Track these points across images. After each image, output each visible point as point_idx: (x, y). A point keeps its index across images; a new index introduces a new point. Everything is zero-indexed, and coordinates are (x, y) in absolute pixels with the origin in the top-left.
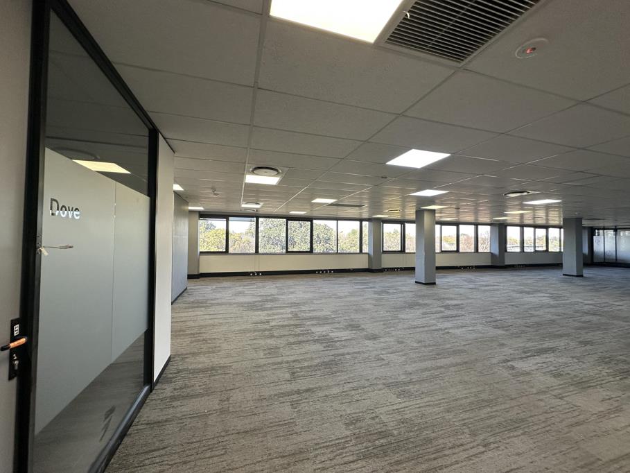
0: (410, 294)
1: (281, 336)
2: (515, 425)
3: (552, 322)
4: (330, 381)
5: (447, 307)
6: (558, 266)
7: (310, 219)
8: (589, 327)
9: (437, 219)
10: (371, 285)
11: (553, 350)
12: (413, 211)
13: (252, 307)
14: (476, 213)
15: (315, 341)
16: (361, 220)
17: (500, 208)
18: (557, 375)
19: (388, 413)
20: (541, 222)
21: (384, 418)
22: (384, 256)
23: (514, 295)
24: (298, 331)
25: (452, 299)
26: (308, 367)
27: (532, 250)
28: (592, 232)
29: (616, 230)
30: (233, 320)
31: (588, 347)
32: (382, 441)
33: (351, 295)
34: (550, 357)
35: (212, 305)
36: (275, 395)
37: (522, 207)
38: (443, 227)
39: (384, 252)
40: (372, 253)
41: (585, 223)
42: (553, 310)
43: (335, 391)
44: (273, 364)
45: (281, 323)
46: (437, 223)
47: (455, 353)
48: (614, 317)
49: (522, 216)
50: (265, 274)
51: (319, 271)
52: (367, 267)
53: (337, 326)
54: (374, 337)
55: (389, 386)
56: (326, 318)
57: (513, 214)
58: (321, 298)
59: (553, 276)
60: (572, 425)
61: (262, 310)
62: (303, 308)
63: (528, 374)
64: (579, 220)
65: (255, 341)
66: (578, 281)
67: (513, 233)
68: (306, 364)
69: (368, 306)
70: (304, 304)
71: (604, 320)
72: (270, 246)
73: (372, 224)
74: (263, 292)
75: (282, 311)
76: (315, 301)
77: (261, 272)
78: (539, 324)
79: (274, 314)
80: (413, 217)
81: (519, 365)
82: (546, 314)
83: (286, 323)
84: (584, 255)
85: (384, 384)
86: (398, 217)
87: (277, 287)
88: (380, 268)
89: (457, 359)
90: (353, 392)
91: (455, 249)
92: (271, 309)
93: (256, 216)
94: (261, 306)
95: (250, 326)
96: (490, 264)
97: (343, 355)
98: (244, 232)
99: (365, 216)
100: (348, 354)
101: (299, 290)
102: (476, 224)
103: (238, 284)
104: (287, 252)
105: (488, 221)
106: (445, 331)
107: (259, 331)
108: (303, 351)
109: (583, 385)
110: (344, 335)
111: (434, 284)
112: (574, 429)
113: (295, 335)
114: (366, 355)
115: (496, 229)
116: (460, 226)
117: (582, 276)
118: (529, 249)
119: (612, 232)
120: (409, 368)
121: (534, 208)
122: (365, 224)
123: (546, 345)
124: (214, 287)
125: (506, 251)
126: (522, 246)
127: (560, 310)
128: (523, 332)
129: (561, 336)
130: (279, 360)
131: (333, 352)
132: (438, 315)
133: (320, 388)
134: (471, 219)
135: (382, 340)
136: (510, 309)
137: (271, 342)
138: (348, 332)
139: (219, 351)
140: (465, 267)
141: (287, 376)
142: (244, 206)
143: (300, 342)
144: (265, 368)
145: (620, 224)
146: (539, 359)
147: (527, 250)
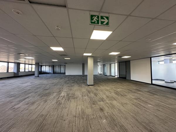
8: (37, 88)
11: (28, 97)
17: (17, 58)
18: (27, 104)
20: (30, 63)
27: (28, 71)
28: (41, 66)
34: (27, 100)
37: (25, 59)
41: (40, 64)
49: (25, 61)
60: (29, 115)
78: (26, 91)
81: (17, 106)
96: (13, 76)
102: (8, 62)
105: (13, 62)
115: (16, 64)
119: (45, 66)
125: (19, 71)
134: (6, 60)
146: (23, 102)
147: (26, 71)
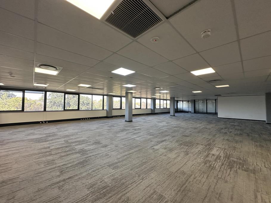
0: (123, 126)
1: (56, 154)
2: (152, 169)
3: (166, 131)
4: (82, 170)
5: (135, 130)
6: (169, 113)
7: (78, 94)
8: (175, 131)
9: (133, 96)
10: (107, 124)
11: (165, 140)
12: (125, 92)
13: (39, 141)
14: (147, 94)
15: (76, 153)
16: (103, 95)
17: (154, 93)
18: (165, 149)
19: (108, 178)
20: (165, 98)
21: (106, 180)
22: (113, 111)
23: (157, 123)
24: (67, 149)
25: (137, 126)
26: (71, 166)
27: (163, 108)
28: (177, 101)
29: (182, 101)
30: (24, 150)
31: (174, 138)
32: (104, 191)
33: (97, 128)
34: (164, 143)
35: (8, 143)
36: (49, 186)
37: (160, 93)
38: (136, 99)
39: (113, 109)
40: (108, 110)
41: (176, 99)
42: (166, 127)
43: (84, 174)
44: (49, 169)
45: (57, 147)
46: (133, 97)
47: (136, 147)
48: (181, 128)
49: (160, 96)
50: (50, 122)
51: (82, 119)
52: (106, 116)
53: (89, 143)
54: (106, 146)
55: (109, 166)
56: (83, 141)
57: (157, 95)
58: (82, 132)
59: (167, 116)
60: (167, 164)
61: (45, 141)
62: (72, 137)
63: (158, 150)
64: (174, 98)
65: (39, 159)
66: (173, 117)
67: (157, 101)
68: (70, 165)
69: (105, 133)
70: (72, 135)
71: (178, 129)
72: (55, 107)
73: (108, 97)
74: (47, 132)
75: (59, 141)
76: (79, 134)
77: (47, 121)
78: (162, 132)
79: (54, 143)
80: (125, 95)
81: (156, 147)
82: (165, 129)
83: (60, 146)
84: (175, 109)
85: (108, 166)
86: (119, 95)
87: (57, 128)
88: (111, 116)
89: (137, 149)
90: (93, 173)
91: (140, 108)
92: (52, 140)
93: (45, 91)
94: (45, 139)
95: (36, 152)
96: (151, 113)
97: (90, 156)
98: (38, 99)
99: (105, 93)
100: (93, 156)
101: (70, 129)
102: (147, 99)
103: (30, 129)
104: (65, 110)
105: (150, 97)
106: (134, 139)
107: (42, 153)
108: (68, 159)
109: (171, 150)
110: (92, 147)
111: (132, 121)
112: (168, 165)
113: (65, 152)
114: (101, 155)
115: (153, 100)
116: (142, 99)
117: (174, 116)
118: (162, 107)
119: (182, 102)
120: (119, 157)
121: (163, 93)
122: (105, 97)
123: (164, 139)
124: (11, 132)
125: (155, 108)
126: (160, 107)
127: (168, 127)
128: (158, 136)
129: (168, 135)
130: (54, 166)
131: (85, 156)
132: (132, 133)
133: (76, 175)
134: (145, 96)
135: (109, 147)
136: (155, 128)
137: (50, 158)
138: (94, 146)
139: (10, 170)
140: (143, 114)
141: (58, 173)
142: (35, 85)
143: (68, 155)
144: (44, 173)
145: (184, 100)
146: (161, 144)
147: (161, 108)
